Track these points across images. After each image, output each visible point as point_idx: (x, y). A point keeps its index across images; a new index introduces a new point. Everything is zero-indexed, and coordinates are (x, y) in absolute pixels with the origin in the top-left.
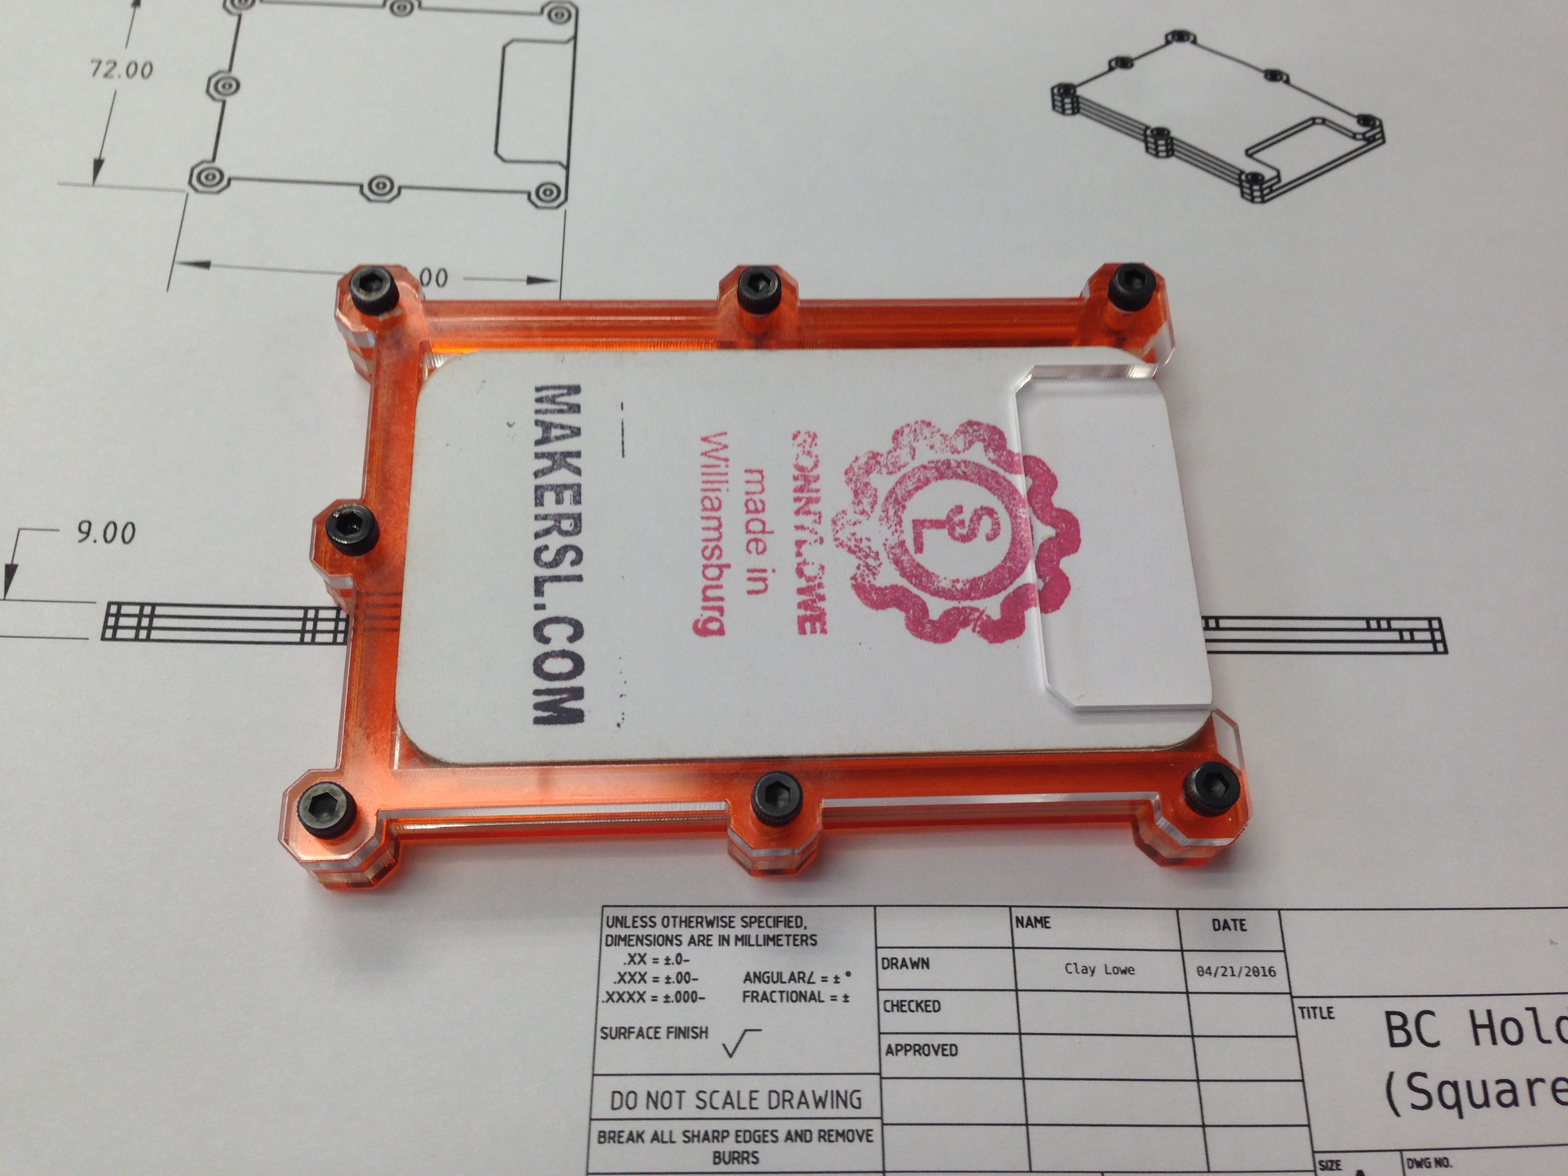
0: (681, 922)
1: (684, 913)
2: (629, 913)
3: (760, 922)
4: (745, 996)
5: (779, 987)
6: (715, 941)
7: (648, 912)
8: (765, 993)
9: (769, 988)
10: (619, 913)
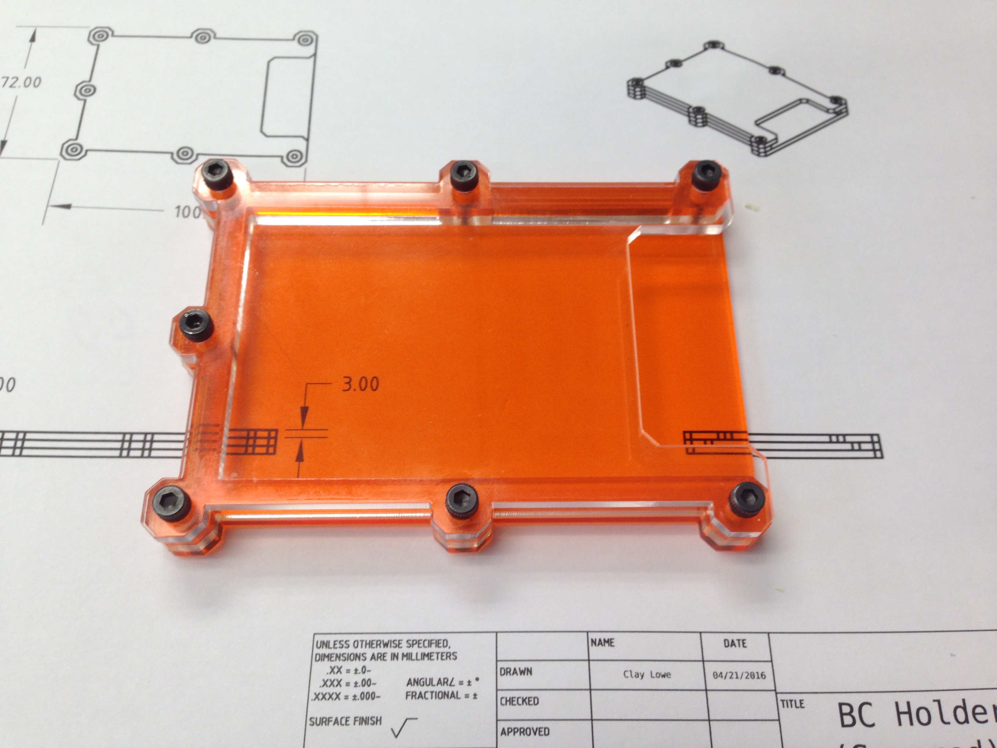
0: (366, 644)
1: (368, 638)
2: (332, 638)
3: (419, 644)
4: (407, 696)
5: (430, 688)
6: (388, 657)
7: (344, 638)
8: (420, 693)
9: (423, 689)
10: (325, 638)
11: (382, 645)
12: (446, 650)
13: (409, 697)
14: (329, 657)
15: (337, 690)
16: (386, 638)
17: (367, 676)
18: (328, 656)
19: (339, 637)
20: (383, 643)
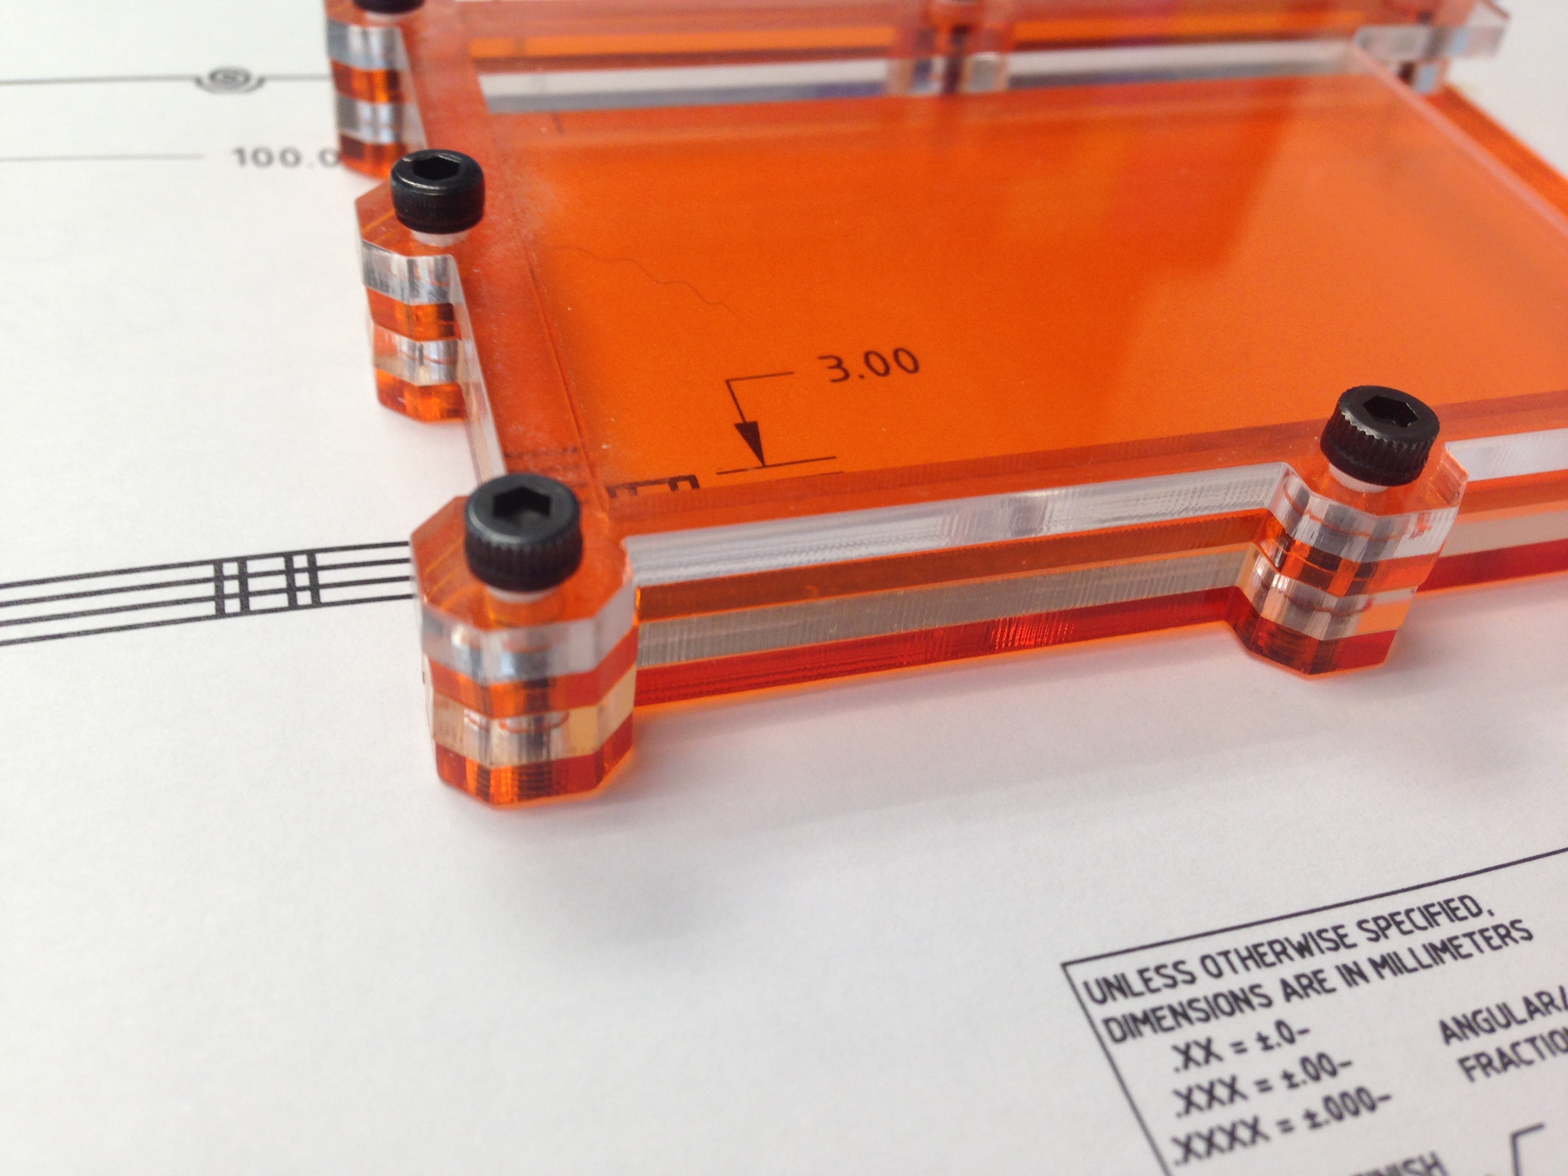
0: (1243, 960)
1: (1242, 941)
2: (1128, 966)
3: (1398, 924)
4: (1468, 1071)
5: (1517, 1033)
6: (1334, 979)
7: (1167, 955)
8: (1501, 1054)
9: (1503, 1039)
10: (1109, 969)
11: (1291, 951)
12: (1484, 921)
13: (1478, 1073)
14: (1151, 1019)
15: (1240, 1111)
16: (1294, 931)
17: (1307, 1047)
18: (1146, 1019)
19: (1150, 959)
20: (1293, 946)
